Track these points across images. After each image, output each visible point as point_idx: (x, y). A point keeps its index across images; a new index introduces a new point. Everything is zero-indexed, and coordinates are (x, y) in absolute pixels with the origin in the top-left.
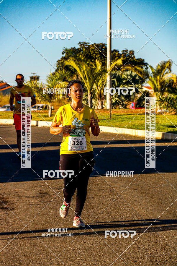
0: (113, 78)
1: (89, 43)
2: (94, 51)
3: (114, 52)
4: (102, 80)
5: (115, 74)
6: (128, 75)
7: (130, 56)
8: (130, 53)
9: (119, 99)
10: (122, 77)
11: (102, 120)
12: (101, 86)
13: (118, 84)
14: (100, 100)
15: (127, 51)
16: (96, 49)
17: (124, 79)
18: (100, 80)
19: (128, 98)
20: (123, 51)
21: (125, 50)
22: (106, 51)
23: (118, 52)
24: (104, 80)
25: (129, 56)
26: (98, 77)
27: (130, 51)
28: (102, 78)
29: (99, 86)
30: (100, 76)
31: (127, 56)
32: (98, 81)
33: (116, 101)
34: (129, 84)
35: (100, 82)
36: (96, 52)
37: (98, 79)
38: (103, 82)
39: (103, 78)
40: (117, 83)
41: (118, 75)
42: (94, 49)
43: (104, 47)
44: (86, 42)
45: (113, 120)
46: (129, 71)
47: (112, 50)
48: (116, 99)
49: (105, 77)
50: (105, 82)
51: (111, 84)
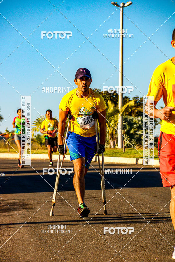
0: (124, 122)
1: (100, 90)
2: (105, 98)
3: (125, 99)
4: (114, 120)
5: (126, 118)
6: (139, 121)
7: (141, 102)
8: (141, 100)
9: (130, 142)
10: (133, 121)
11: (116, 153)
12: (113, 126)
13: (130, 128)
14: (112, 140)
15: (138, 98)
16: (107, 96)
17: (135, 123)
18: (112, 121)
19: (139, 142)
20: (134, 98)
21: (136, 96)
22: (118, 98)
23: (129, 98)
24: (116, 121)
25: (139, 102)
26: (110, 118)
27: (141, 98)
28: (114, 119)
29: (111, 126)
30: (113, 116)
31: (138, 103)
32: (110, 122)
33: (127, 145)
34: (140, 130)
35: (113, 122)
36: (107, 99)
37: (111, 119)
38: (115, 122)
39: (116, 119)
40: (128, 127)
41: (129, 119)
42: (106, 96)
43: (115, 94)
44: (98, 89)
45: (127, 153)
46: (140, 117)
47: (124, 97)
48: (127, 143)
49: (117, 117)
50: (117, 123)
51: (123, 127)
